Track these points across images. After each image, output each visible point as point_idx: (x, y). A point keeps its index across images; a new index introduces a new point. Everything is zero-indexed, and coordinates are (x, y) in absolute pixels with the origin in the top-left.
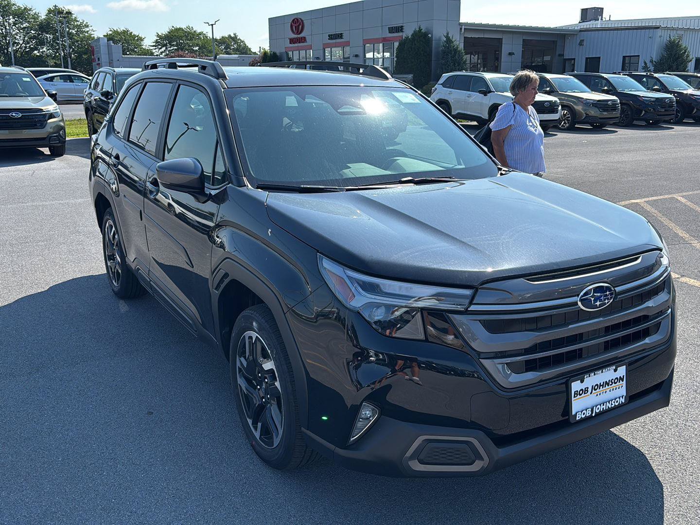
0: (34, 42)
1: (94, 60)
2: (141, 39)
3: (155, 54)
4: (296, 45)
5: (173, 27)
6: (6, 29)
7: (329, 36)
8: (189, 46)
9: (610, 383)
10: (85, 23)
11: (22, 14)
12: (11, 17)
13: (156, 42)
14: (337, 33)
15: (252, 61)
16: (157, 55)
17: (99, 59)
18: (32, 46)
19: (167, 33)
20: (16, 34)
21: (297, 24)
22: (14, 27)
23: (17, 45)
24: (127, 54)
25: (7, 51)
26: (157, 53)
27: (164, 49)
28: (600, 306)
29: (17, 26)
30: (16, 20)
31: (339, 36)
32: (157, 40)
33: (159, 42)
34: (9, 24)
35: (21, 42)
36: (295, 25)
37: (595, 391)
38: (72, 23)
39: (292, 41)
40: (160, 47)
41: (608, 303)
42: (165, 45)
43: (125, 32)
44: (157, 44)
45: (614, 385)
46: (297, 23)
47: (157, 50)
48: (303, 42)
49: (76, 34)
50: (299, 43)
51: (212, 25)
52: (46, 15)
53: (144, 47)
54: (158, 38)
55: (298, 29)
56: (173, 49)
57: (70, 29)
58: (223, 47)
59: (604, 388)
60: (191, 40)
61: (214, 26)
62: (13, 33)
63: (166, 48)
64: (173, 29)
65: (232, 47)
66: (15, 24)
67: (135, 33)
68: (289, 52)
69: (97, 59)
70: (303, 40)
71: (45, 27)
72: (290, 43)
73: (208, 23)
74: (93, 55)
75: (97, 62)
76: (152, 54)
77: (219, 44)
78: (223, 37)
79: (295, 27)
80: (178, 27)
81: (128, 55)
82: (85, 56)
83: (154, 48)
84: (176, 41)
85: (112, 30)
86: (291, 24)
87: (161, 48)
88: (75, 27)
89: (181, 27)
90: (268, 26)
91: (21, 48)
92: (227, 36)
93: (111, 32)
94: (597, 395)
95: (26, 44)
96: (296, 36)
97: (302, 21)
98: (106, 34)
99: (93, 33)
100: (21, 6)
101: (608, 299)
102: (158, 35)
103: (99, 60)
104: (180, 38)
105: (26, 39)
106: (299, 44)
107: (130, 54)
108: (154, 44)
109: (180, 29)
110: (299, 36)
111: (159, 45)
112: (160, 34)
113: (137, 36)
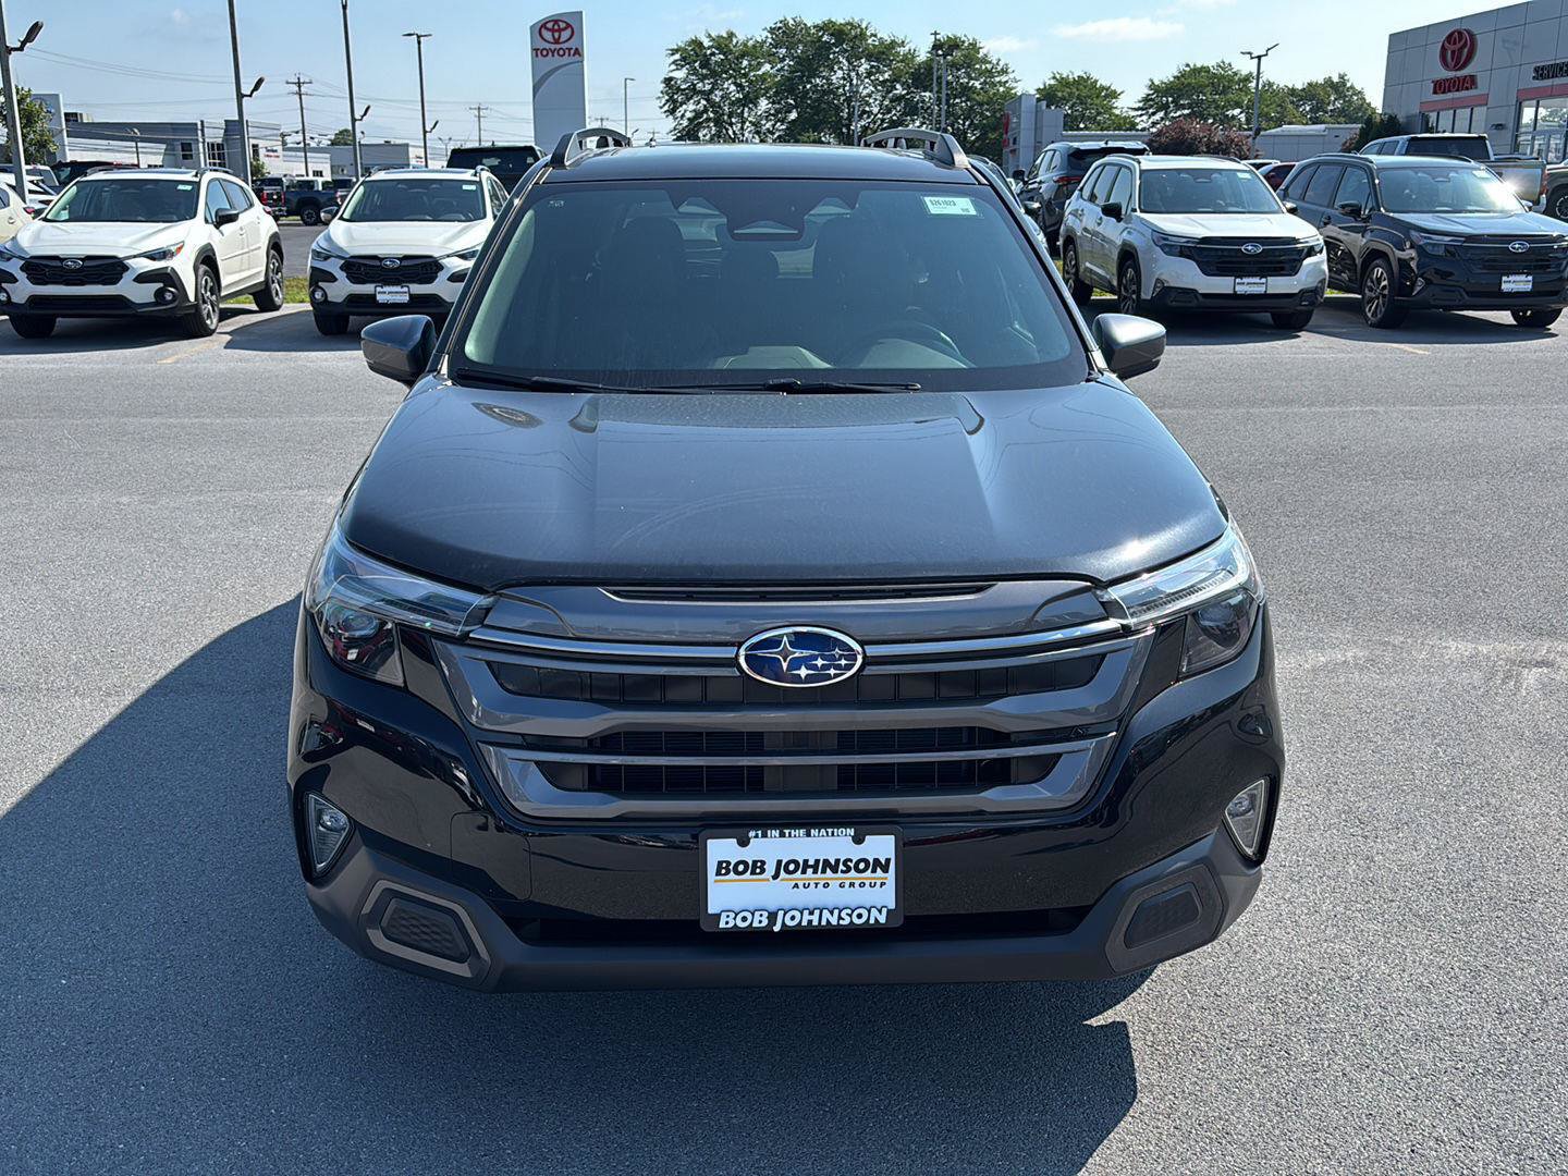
0: (898, 109)
1: (1005, 143)
2: (1114, 95)
3: (1139, 127)
4: (1450, 95)
5: (1188, 65)
6: (851, 84)
7: (1536, 70)
8: (1217, 107)
9: (841, 867)
10: (1001, 63)
11: (884, 53)
12: (863, 61)
13: (1146, 99)
14: (1558, 62)
15: (1351, 139)
16: (1143, 130)
17: (1015, 139)
18: (895, 118)
19: (1172, 79)
20: (870, 96)
21: (1458, 45)
22: (867, 80)
23: (869, 117)
24: (1079, 129)
25: (849, 129)
26: (1145, 125)
27: (1161, 114)
28: (809, 678)
29: (872, 78)
30: (872, 67)
31: (1561, 69)
32: (1149, 95)
33: (1151, 100)
34: (857, 74)
35: (875, 110)
36: (1453, 47)
37: (788, 876)
38: (978, 66)
39: (1440, 87)
40: (1151, 111)
41: (836, 676)
42: (1165, 107)
43: (1083, 82)
44: (1148, 104)
45: (853, 873)
46: (1458, 42)
47: (1145, 118)
48: (1467, 89)
49: (982, 89)
50: (1458, 90)
51: (1259, 57)
52: (929, 52)
53: (1117, 112)
54: (1151, 92)
55: (1459, 58)
56: (1180, 116)
57: (972, 79)
58: (1308, 108)
59: (819, 875)
60: (1224, 92)
61: (1263, 58)
62: (865, 92)
63: (1166, 114)
64: (1188, 69)
65: (1330, 108)
66: (869, 74)
67: (1103, 82)
68: (1431, 114)
69: (1011, 141)
70: (1470, 82)
71: (922, 77)
72: (1435, 92)
73: (1250, 53)
74: (1007, 133)
75: (1012, 147)
76: (1133, 126)
77: (1299, 101)
78: (1310, 85)
79: (1453, 52)
80: (1199, 66)
81: (1082, 129)
82: (992, 136)
83: (1140, 112)
84: (1189, 97)
85: (1058, 76)
86: (1443, 45)
87: (1154, 114)
88: (981, 73)
89: (1205, 65)
90: (1386, 53)
91: (875, 123)
92: (1321, 81)
93: (1053, 82)
94: (796, 886)
95: (883, 114)
96: (1451, 74)
97: (1472, 36)
98: (1042, 87)
99: (1014, 85)
100: (886, 38)
101: (838, 667)
102: (1152, 86)
103: (1014, 143)
104: (1200, 89)
105: (886, 103)
106: (1457, 95)
107: (1086, 128)
108: (1141, 105)
109: (1205, 69)
110: (1460, 73)
111: (1151, 106)
112: (1157, 83)
113: (1107, 90)
